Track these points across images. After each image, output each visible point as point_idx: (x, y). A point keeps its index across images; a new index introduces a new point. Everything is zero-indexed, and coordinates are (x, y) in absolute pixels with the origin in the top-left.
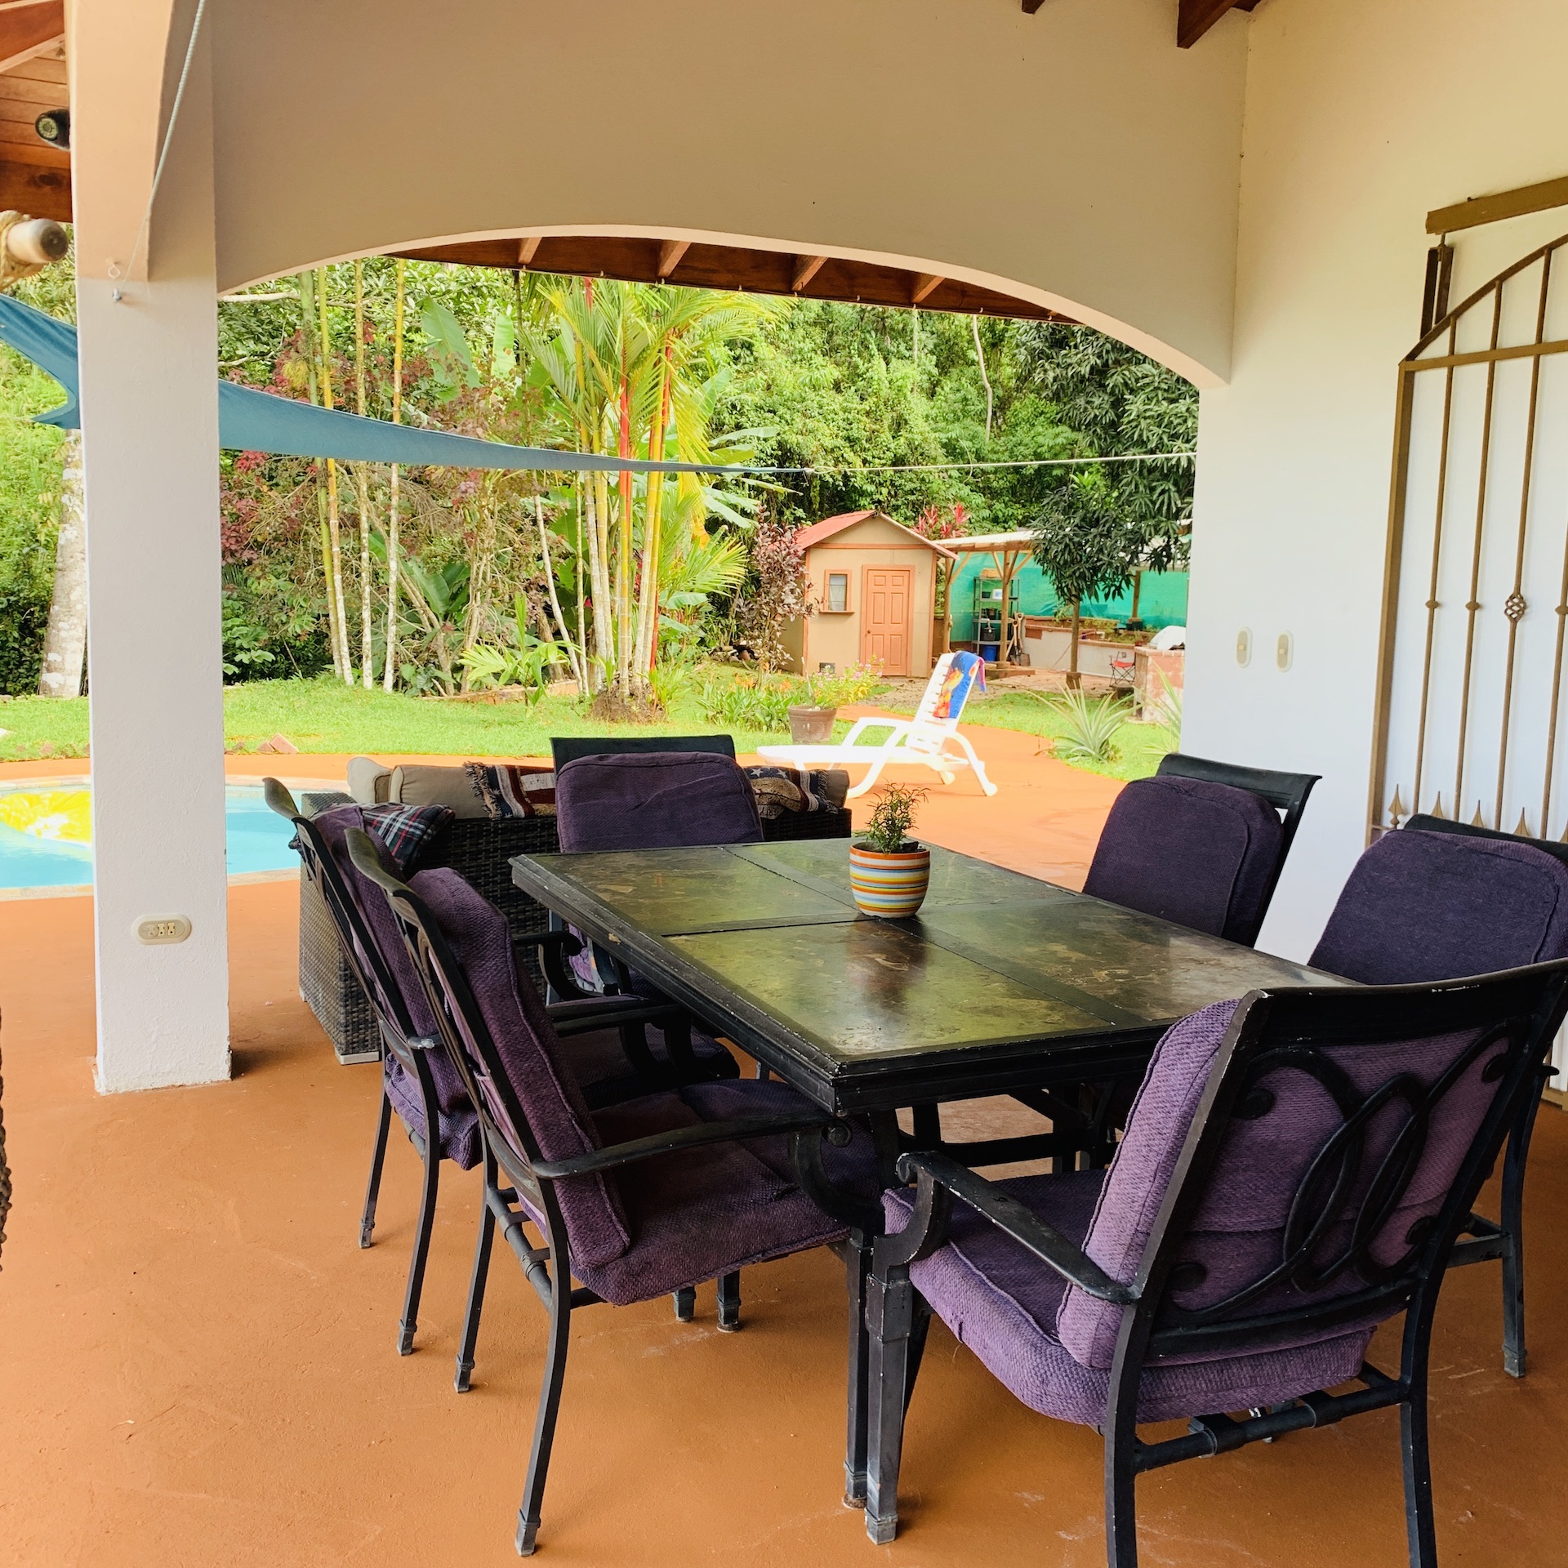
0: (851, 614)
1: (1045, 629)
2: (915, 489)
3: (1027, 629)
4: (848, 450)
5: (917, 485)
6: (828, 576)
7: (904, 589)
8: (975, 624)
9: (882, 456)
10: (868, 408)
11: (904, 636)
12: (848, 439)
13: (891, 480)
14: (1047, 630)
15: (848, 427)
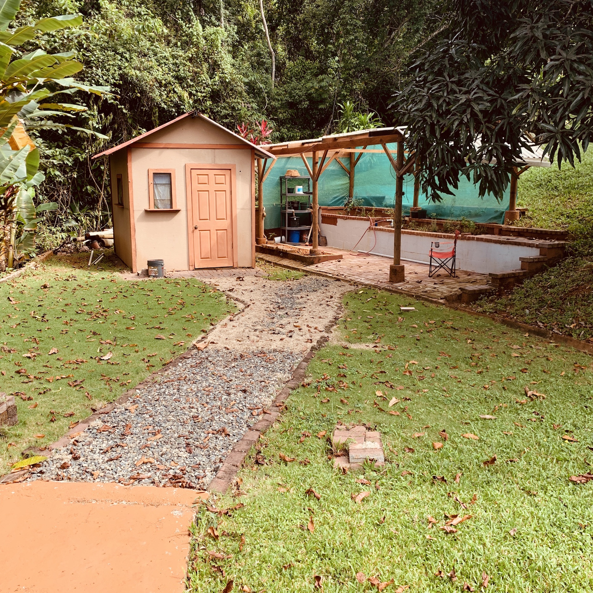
0: (177, 211)
1: (340, 217)
2: (228, 114)
3: (323, 217)
4: (177, 85)
5: (230, 112)
6: (151, 175)
7: (227, 187)
8: (283, 215)
9: (203, 90)
10: (190, 56)
11: (229, 230)
12: (177, 78)
13: (211, 109)
14: (342, 218)
15: (176, 69)
